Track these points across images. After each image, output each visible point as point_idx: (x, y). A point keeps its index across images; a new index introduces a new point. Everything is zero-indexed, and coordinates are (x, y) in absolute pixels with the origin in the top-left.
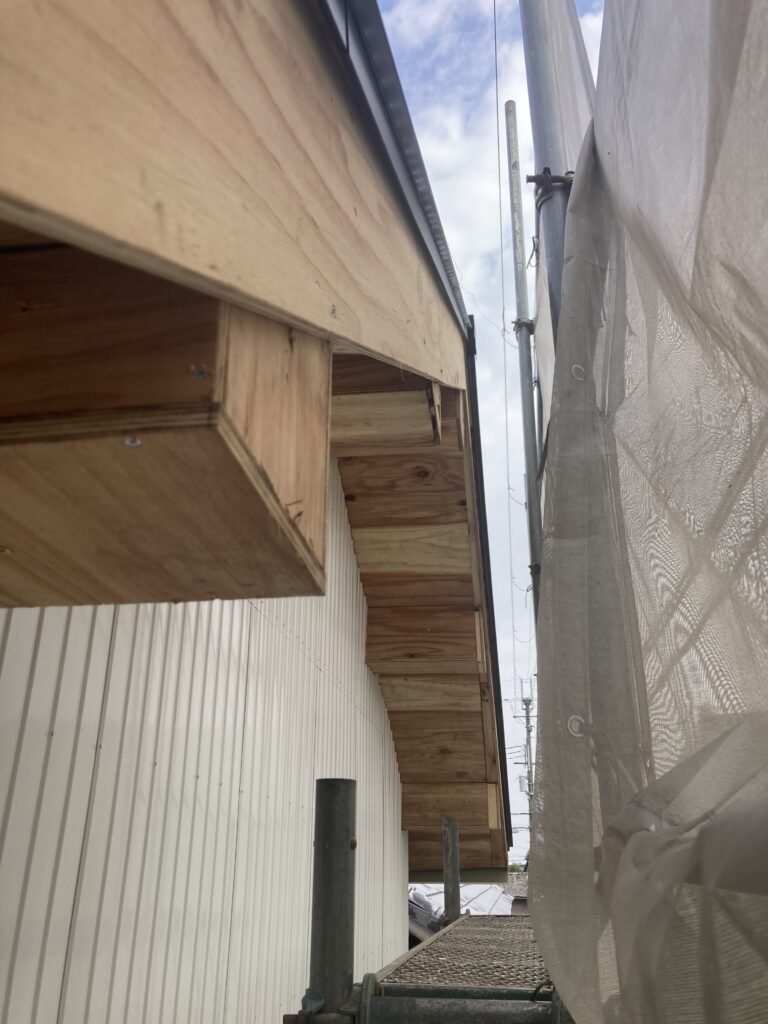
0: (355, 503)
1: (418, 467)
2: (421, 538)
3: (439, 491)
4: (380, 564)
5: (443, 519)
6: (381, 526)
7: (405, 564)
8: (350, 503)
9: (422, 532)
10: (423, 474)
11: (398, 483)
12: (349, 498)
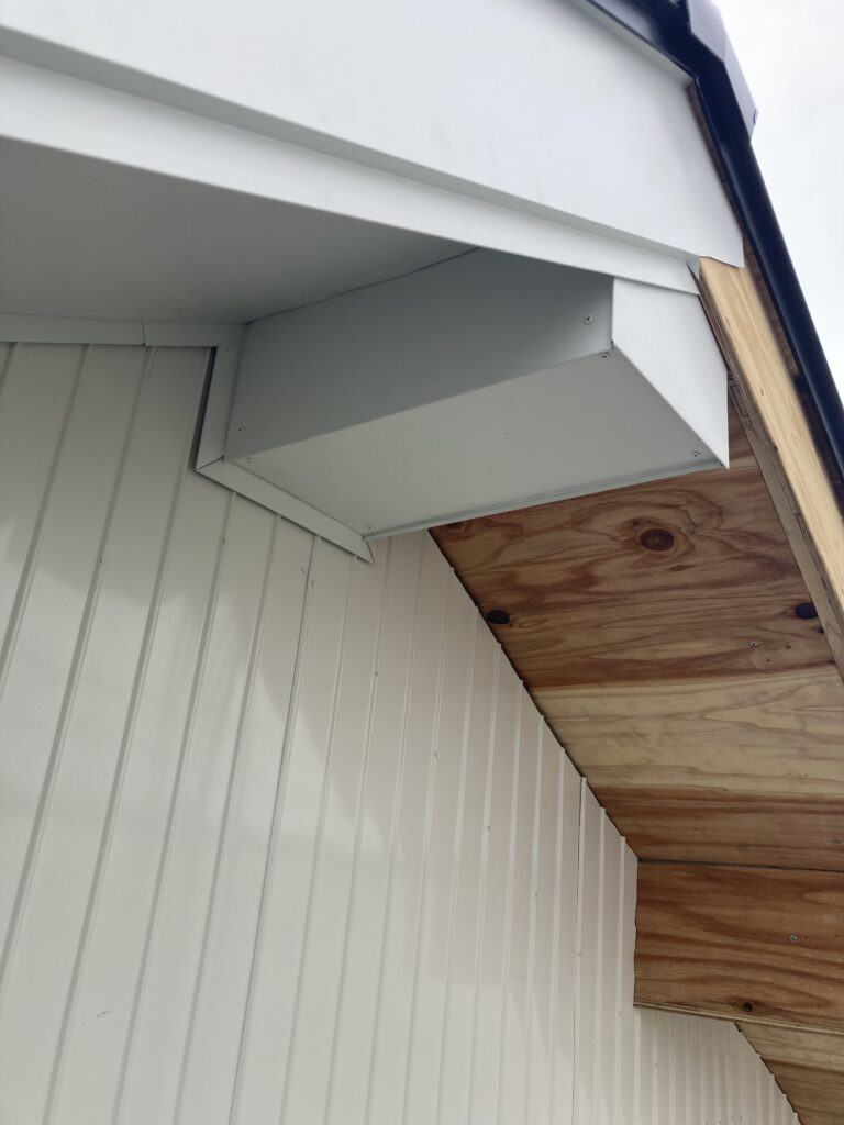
0: (515, 629)
1: (635, 523)
2: (713, 709)
3: (722, 584)
4: (632, 768)
5: (756, 659)
6: (598, 682)
7: (693, 771)
8: (503, 629)
9: (711, 694)
10: (656, 539)
11: (599, 571)
12: (495, 618)
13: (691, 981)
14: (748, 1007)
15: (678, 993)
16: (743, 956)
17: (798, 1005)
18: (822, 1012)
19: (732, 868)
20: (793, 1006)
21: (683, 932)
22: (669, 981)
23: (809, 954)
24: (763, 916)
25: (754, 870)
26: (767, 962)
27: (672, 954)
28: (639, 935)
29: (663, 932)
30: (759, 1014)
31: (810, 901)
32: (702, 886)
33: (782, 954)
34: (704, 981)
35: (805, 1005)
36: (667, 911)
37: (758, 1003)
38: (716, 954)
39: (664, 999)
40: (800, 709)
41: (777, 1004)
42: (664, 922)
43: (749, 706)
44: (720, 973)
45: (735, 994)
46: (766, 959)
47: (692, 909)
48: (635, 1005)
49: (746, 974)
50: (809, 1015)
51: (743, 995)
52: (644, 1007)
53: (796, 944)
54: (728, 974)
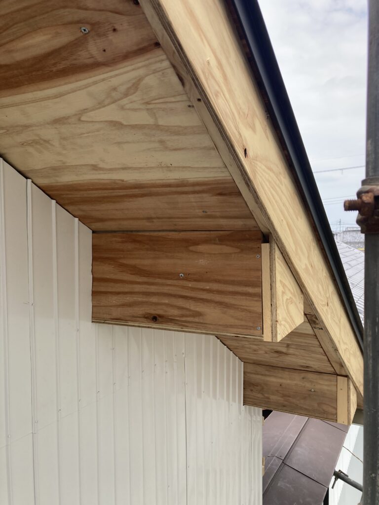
2: (84, 111)
13: (123, 305)
14: (155, 319)
15: (116, 313)
16: (153, 289)
17: (183, 316)
18: (196, 320)
19: (147, 234)
20: (179, 317)
21: (119, 276)
22: (111, 306)
23: (190, 284)
24: (165, 263)
25: (160, 234)
26: (165, 291)
27: (114, 290)
28: (94, 279)
29: (108, 277)
30: (161, 323)
31: (192, 251)
32: (130, 246)
33: (174, 286)
34: (130, 305)
35: (187, 316)
36: (109, 264)
37: (161, 316)
38: (138, 288)
39: (108, 317)
40: (148, 103)
41: (171, 316)
42: (108, 270)
43: (109, 104)
44: (140, 299)
45: (148, 312)
46: (166, 290)
47: (124, 261)
48: (92, 322)
49: (154, 299)
50: (189, 322)
51: (153, 312)
52: (97, 322)
53: (183, 279)
54: (144, 300)
